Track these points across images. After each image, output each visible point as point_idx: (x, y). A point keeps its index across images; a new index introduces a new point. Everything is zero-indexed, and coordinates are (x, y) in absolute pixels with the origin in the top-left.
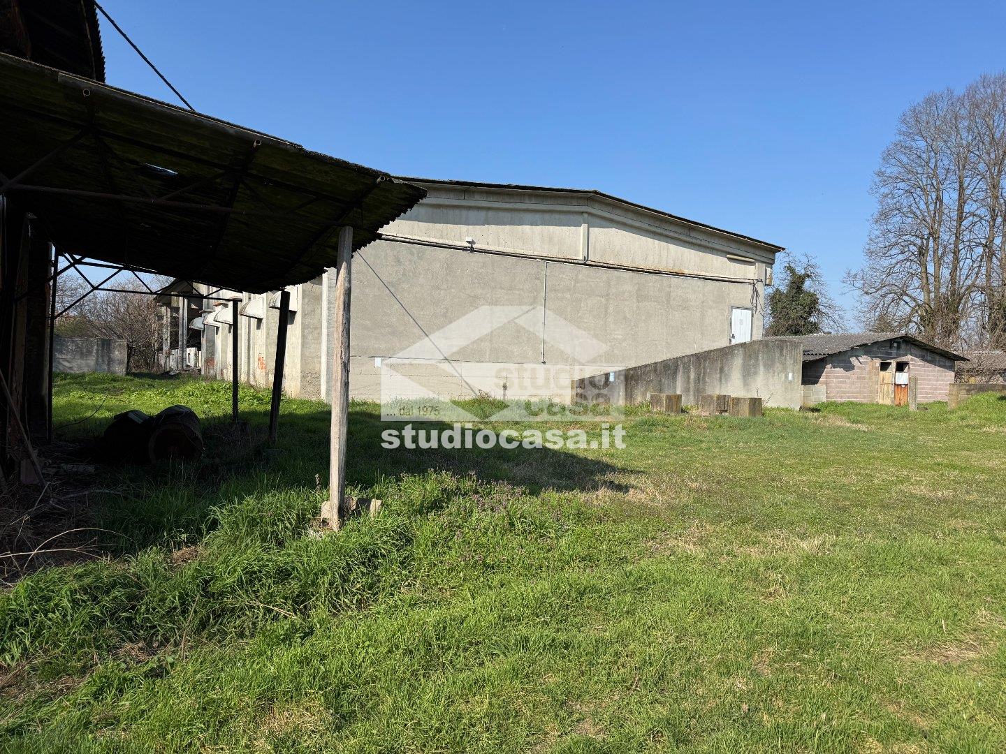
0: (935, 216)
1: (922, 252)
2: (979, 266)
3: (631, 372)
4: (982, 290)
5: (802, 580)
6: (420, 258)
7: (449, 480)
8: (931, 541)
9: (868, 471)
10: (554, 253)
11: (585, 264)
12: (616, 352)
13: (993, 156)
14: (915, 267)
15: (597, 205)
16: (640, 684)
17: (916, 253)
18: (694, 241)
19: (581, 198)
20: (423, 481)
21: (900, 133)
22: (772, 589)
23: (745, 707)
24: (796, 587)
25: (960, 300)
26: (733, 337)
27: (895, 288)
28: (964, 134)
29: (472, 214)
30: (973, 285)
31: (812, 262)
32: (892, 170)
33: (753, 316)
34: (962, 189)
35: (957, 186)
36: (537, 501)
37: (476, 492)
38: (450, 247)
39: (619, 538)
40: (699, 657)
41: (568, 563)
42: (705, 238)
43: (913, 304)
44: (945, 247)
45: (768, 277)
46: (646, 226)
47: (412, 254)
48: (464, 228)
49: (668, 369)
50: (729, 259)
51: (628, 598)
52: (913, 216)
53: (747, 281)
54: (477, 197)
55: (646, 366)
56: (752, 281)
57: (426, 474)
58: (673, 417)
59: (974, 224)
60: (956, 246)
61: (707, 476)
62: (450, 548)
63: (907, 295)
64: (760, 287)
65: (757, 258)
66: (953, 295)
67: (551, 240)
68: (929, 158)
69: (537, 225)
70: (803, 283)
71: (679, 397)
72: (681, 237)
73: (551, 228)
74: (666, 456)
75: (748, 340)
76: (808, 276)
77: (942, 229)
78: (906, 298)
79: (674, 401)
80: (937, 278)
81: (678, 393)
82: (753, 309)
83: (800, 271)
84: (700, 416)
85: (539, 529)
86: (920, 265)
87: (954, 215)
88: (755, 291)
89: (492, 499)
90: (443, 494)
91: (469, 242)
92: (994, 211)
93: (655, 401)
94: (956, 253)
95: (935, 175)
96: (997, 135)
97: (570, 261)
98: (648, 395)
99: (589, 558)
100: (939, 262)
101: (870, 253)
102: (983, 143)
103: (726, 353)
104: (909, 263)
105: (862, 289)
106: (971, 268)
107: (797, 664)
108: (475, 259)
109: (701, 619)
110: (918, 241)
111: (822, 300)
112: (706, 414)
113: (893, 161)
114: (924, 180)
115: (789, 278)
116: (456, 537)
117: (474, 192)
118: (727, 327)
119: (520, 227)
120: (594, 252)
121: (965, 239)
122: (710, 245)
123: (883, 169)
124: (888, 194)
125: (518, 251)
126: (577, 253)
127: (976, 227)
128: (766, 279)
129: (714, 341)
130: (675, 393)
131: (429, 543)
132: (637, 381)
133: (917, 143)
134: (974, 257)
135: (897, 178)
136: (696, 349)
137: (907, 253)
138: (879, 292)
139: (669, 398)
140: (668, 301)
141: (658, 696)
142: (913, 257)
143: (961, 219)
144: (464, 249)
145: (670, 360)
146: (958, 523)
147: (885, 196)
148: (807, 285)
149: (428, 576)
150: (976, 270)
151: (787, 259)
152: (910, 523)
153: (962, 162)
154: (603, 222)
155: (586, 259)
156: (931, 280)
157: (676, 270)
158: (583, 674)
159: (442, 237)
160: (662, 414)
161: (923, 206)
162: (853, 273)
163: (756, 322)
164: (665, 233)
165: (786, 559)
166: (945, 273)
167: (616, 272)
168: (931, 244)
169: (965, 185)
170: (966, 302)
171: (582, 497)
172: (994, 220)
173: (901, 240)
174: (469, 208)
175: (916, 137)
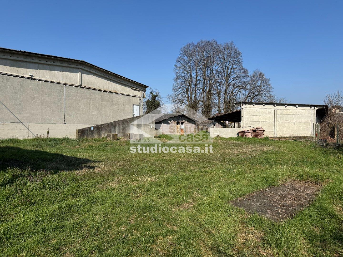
0: (190, 80)
1: (187, 90)
2: (201, 95)
3: (100, 126)
4: (202, 102)
5: (147, 190)
6: (8, 81)
7: (17, 171)
8: (185, 174)
9: (171, 155)
10: (68, 82)
11: (80, 87)
12: (94, 119)
13: (204, 63)
14: (185, 95)
15: (84, 66)
16: (89, 235)
17: (186, 90)
18: (120, 82)
19: (78, 63)
20: (5, 173)
21: (181, 54)
22: (138, 195)
23: (124, 235)
24: (145, 193)
25: (197, 104)
26: (134, 114)
27: (181, 101)
28: (197, 57)
29: (32, 65)
30: (200, 100)
31: (158, 91)
32: (179, 65)
33: (140, 108)
34: (197, 73)
35: (195, 71)
36: (56, 176)
37: (30, 175)
38: (22, 77)
39: (88, 185)
40: (111, 222)
41: (67, 197)
42: (124, 81)
43: (185, 105)
44: (193, 89)
45: (144, 95)
46: (103, 75)
47: (3, 79)
48: (28, 70)
49: (113, 125)
50: (132, 89)
51: (89, 206)
52: (185, 79)
53: (138, 96)
54: (34, 58)
55: (105, 124)
56: (139, 97)
57: (6, 170)
58: (115, 141)
59: (200, 83)
60: (196, 89)
61: (123, 161)
62: (15, 198)
63: (184, 103)
64: (142, 98)
65: (141, 89)
66: (195, 103)
67: (66, 77)
68: (188, 63)
69: (60, 71)
70: (155, 98)
71: (117, 135)
72: (115, 80)
73: (66, 73)
74: (110, 155)
75: (138, 115)
76: (157, 96)
77: (192, 84)
78: (183, 103)
79: (115, 136)
80: (191, 98)
81: (117, 133)
82: (140, 105)
83: (155, 94)
84: (123, 141)
85: (56, 186)
86: (187, 94)
87: (195, 80)
88: (140, 100)
89: (37, 177)
90: (14, 177)
91: (31, 76)
92: (204, 79)
93: (109, 136)
94: (196, 91)
95: (190, 68)
96: (205, 58)
97: (75, 85)
98: (106, 134)
99: (76, 194)
100: (191, 93)
101: (174, 90)
102: (202, 60)
103: (132, 119)
104: (184, 93)
105: (172, 100)
106: (199, 95)
107: (142, 218)
108: (34, 83)
109: (113, 209)
110: (186, 87)
111: (161, 103)
112: (126, 140)
113: (179, 62)
114: (187, 69)
115: (151, 96)
116: (18, 194)
117: (32, 56)
118: (132, 111)
119: (53, 71)
120: (84, 83)
121: (198, 87)
122: (125, 84)
123: (177, 64)
124: (178, 72)
125: (53, 80)
126: (77, 83)
127: (200, 84)
128: (143, 96)
129: (128, 116)
130: (116, 133)
131: (5, 197)
132: (102, 129)
133: (185, 57)
134: (200, 92)
135: (180, 68)
136: (122, 118)
137: (183, 90)
138: (176, 101)
139: (113, 135)
140: (112, 102)
141: (95, 238)
142: (185, 92)
143: (196, 81)
144: (28, 78)
145: (113, 122)
146: (192, 168)
147: (177, 73)
148: (157, 98)
149: (4, 211)
150: (201, 96)
151: (151, 90)
152: (180, 169)
153: (197, 65)
154: (87, 72)
155: (81, 85)
156: (190, 99)
157: (114, 91)
158: (67, 236)
159: (18, 73)
160: (111, 141)
161: (187, 77)
162: (169, 95)
163: (141, 110)
164: (110, 78)
165: (144, 185)
166: (193, 96)
167: (93, 91)
168: (189, 88)
169: (197, 71)
170: (198, 105)
171: (76, 172)
172: (205, 82)
173: (181, 86)
174: (30, 62)
175: (185, 56)
